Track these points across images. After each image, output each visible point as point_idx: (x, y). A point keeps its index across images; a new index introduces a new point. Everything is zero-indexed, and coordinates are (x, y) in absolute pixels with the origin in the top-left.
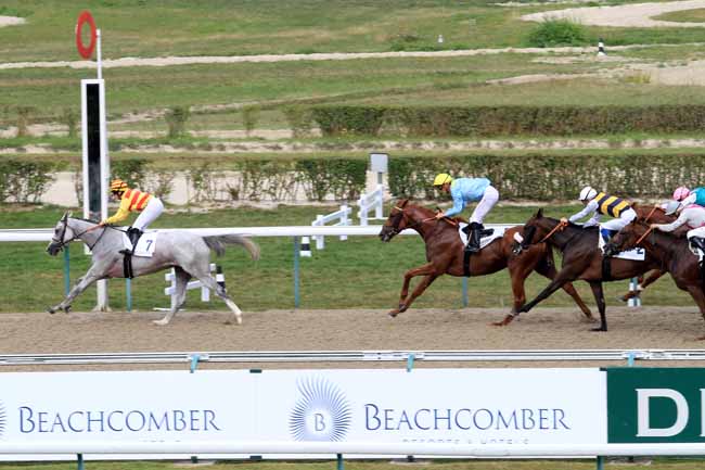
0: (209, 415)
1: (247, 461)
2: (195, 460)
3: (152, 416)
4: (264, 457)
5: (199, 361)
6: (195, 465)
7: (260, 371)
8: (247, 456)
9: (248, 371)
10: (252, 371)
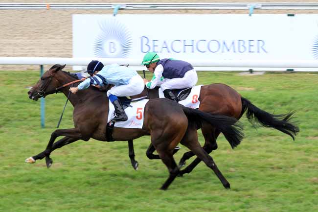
0: (261, 43)
1: (285, 72)
2: (251, 71)
3: (224, 43)
4: (296, 70)
5: (255, 9)
6: (251, 75)
7: (293, 15)
8: (285, 69)
9: (287, 15)
10: (289, 15)
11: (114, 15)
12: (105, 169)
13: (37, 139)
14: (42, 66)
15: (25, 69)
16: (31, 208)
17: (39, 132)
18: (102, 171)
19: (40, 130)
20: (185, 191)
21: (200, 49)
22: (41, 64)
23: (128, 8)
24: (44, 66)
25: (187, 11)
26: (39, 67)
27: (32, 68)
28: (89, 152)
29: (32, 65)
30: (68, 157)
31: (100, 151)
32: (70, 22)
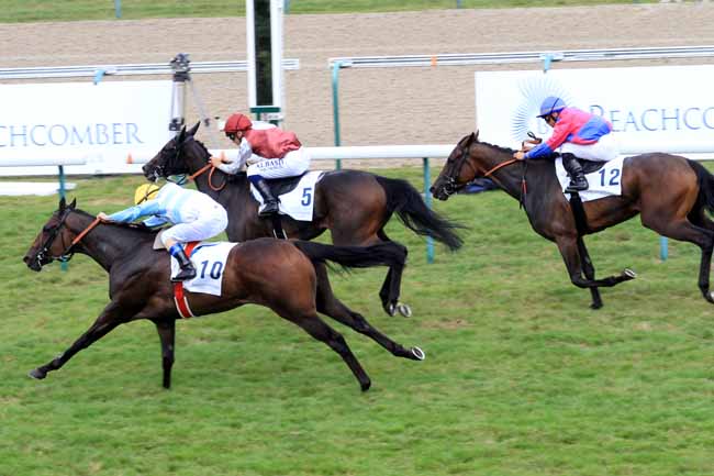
11: (545, 71)
12: (536, 328)
13: (421, 282)
14: (425, 160)
15: (398, 165)
16: (414, 397)
17: (424, 270)
18: (531, 333)
19: (425, 267)
20: (671, 363)
21: (689, 124)
22: (425, 156)
23: (567, 59)
24: (430, 160)
25: (666, 61)
26: (422, 162)
27: (409, 163)
28: (509, 301)
29: (409, 158)
30: (475, 310)
31: (527, 299)
32: (470, 83)
